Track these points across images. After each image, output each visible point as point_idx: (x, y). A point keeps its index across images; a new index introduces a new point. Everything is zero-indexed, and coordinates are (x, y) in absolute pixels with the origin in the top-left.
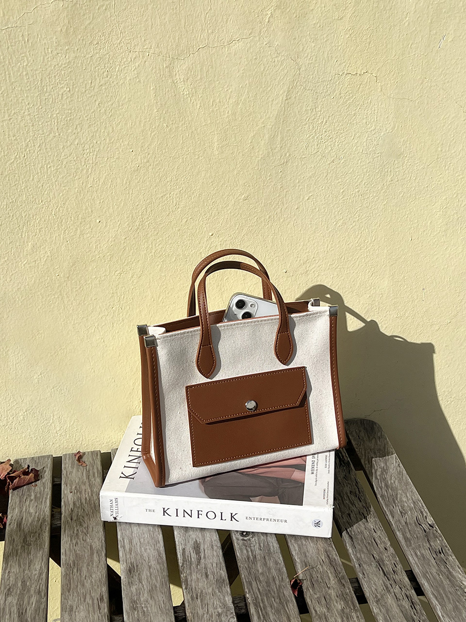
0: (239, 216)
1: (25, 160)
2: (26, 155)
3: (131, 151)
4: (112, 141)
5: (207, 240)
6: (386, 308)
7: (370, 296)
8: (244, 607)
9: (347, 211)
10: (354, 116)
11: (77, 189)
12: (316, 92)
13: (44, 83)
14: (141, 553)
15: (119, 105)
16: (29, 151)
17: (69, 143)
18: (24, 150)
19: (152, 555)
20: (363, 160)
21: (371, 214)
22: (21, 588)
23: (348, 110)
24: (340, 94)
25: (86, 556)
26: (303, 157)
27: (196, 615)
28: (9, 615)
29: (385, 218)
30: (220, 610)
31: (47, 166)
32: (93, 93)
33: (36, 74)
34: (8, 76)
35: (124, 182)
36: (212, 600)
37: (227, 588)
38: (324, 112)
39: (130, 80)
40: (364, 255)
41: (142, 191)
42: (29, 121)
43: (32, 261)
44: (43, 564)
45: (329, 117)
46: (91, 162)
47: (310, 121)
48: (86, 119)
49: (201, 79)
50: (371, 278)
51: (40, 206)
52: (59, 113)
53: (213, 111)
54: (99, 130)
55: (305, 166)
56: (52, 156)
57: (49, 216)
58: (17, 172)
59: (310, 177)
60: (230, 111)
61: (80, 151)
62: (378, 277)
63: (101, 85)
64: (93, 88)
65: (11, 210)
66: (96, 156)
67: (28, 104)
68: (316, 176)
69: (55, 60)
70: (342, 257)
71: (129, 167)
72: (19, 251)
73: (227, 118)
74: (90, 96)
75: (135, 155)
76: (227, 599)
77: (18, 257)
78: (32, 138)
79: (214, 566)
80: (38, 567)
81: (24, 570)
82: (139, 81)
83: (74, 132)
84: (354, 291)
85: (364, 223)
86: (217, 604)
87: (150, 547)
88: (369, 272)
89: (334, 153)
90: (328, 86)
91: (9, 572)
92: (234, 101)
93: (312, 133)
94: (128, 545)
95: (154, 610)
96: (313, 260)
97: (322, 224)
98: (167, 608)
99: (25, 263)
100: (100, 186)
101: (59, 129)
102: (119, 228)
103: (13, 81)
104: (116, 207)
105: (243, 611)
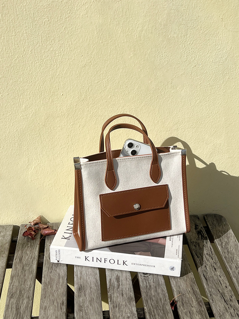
0: (140, 95)
1: (23, 58)
2: (23, 55)
3: (81, 56)
4: (71, 50)
5: (122, 108)
6: (222, 152)
7: (213, 145)
8: (143, 314)
9: (202, 95)
10: (209, 40)
11: (51, 76)
12: (187, 26)
13: (35, 16)
14: (86, 279)
15: (76, 30)
16: (25, 53)
17: (47, 50)
18: (22, 53)
19: (92, 281)
20: (213, 66)
21: (216, 97)
22: (19, 295)
23: (205, 37)
24: (201, 28)
25: (56, 279)
26: (178, 63)
27: (115, 316)
28: (11, 309)
29: (224, 100)
30: (129, 315)
31: (35, 62)
32: (61, 22)
33: (30, 10)
34: (15, 11)
35: (77, 73)
36: (125, 309)
37: (133, 302)
38: (191, 38)
39: (82, 15)
40: (211, 121)
41: (87, 79)
42: (26, 37)
43: (25, 115)
44: (32, 282)
45: (194, 40)
46: (59, 61)
47: (183, 43)
48: (57, 36)
49: (122, 16)
50: (215, 134)
51: (30, 84)
52: (42, 33)
53: (128, 35)
54: (64, 43)
55: (179, 68)
56: (38, 57)
57: (35, 91)
58: (18, 65)
59: (182, 74)
60: (138, 35)
61: (53, 55)
62: (218, 134)
63: (66, 18)
64: (61, 19)
65: (14, 86)
66: (62, 57)
67: (26, 27)
68: (185, 74)
69: (41, 3)
70: (198, 121)
71: (80, 65)
72: (18, 109)
73: (136, 39)
74: (60, 23)
75: (83, 58)
76: (133, 309)
77: (17, 112)
78: (27, 46)
79: (127, 290)
80: (29, 283)
81: (21, 284)
82: (87, 16)
83: (50, 43)
84: (204, 141)
85: (212, 102)
86: (127, 311)
87: (92, 277)
88: (214, 130)
89: (196, 61)
90: (194, 23)
91: (13, 285)
92: (140, 29)
93: (184, 50)
94: (80, 275)
95: (92, 312)
96: (182, 122)
97: (187, 102)
98: (99, 311)
99: (21, 116)
100: (64, 75)
101: (42, 42)
102: (73, 99)
103: (18, 14)
104: (72, 87)
105: (142, 316)
